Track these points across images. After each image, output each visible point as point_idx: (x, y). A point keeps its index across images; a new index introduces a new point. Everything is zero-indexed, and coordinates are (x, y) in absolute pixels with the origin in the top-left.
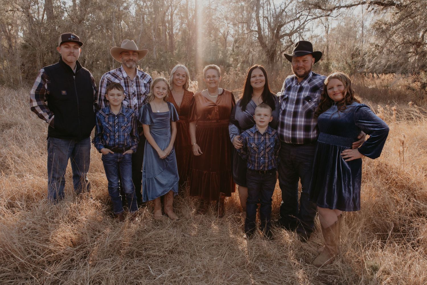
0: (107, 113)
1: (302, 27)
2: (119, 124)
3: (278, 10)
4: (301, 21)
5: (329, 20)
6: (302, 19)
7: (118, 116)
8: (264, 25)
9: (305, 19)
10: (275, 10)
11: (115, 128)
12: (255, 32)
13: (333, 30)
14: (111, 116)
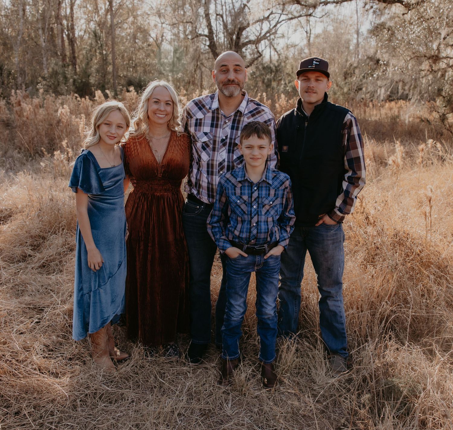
0: (239, 179)
1: (273, 31)
2: (260, 200)
3: (237, 5)
4: (271, 22)
5: (311, 23)
6: (272, 20)
7: (259, 185)
8: (217, 26)
9: (277, 20)
10: (233, 6)
11: (252, 207)
12: (204, 37)
13: (317, 36)
14: (246, 184)
